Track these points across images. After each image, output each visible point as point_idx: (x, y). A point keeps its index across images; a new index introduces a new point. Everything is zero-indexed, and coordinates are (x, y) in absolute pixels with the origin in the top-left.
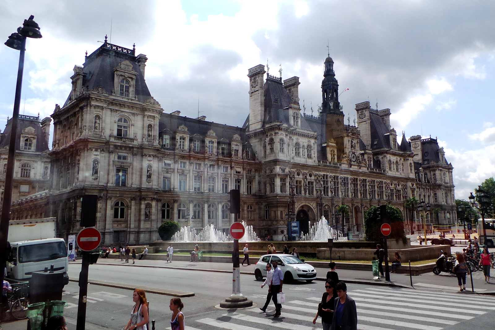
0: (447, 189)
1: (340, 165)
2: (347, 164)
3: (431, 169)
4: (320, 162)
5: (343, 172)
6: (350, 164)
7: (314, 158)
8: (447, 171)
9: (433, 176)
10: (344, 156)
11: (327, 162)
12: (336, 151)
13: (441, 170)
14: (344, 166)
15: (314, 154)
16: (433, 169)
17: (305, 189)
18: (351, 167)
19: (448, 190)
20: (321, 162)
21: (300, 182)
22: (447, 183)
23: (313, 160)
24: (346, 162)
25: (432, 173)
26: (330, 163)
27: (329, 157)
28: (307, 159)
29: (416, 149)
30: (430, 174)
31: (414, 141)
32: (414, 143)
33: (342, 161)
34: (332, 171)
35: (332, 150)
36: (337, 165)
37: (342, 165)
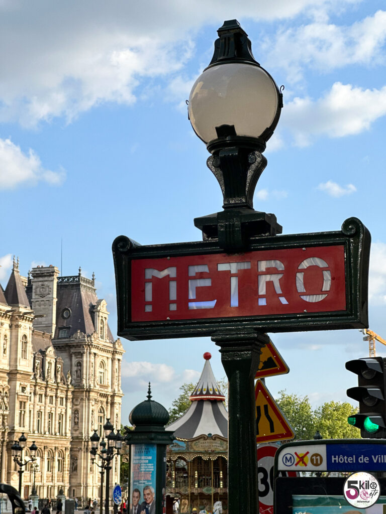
0: (105, 400)
3: (72, 350)
8: (108, 358)
9: (74, 369)
13: (95, 354)
16: (77, 350)
19: (107, 403)
22: (107, 387)
25: (75, 360)
29: (43, 299)
30: (69, 363)
31: (41, 279)
32: (40, 283)
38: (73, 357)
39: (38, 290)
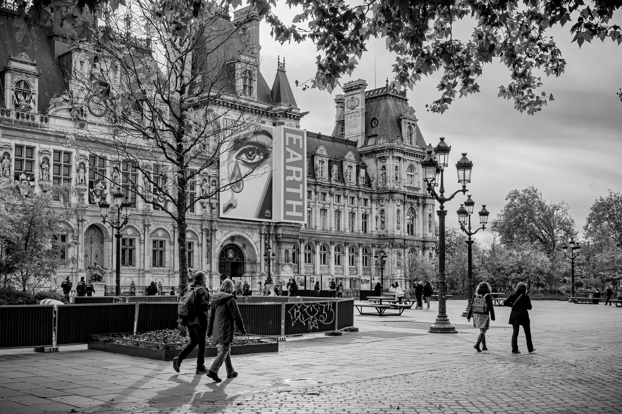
0: (415, 201)
1: (46, 121)
2: (70, 120)
3: (378, 155)
5: (52, 139)
6: (78, 119)
8: (417, 162)
9: (380, 172)
10: (61, 99)
12: (35, 85)
13: (400, 158)
14: (59, 125)
16: (382, 155)
18: (82, 126)
19: (418, 204)
22: (418, 189)
24: (67, 114)
25: (380, 165)
26: (5, 112)
27: (9, 97)
29: (354, 111)
30: (376, 168)
31: (350, 93)
32: (351, 97)
33: (50, 113)
34: (8, 132)
35: (18, 83)
36: (33, 119)
37: (51, 120)
38: (379, 162)
39: (349, 103)
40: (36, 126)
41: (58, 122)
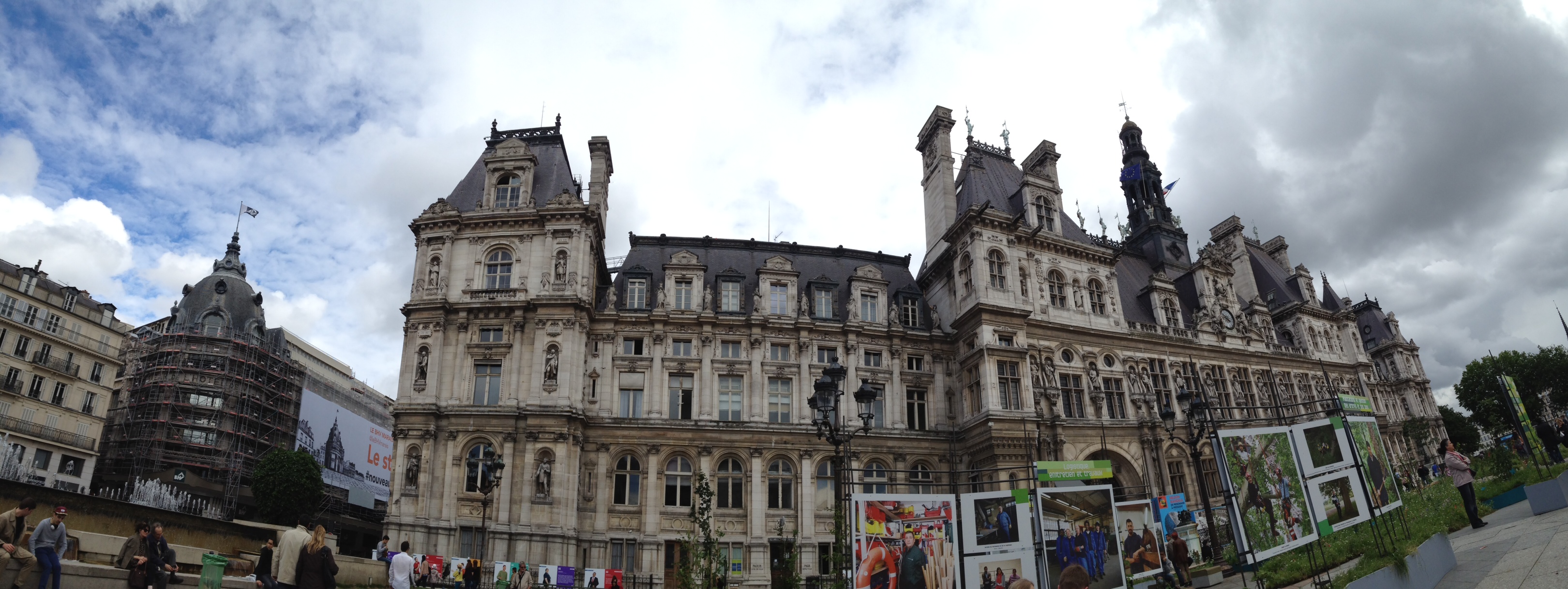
0: (1420, 387)
1: (1196, 336)
2: (1213, 333)
3: (1383, 354)
4: (1135, 327)
5: (1206, 354)
6: (1221, 332)
7: (1114, 315)
8: (1409, 355)
10: (1201, 314)
11: (1155, 327)
12: (1176, 301)
13: (1401, 352)
14: (1206, 339)
15: (1113, 304)
17: (1094, 400)
18: (1224, 340)
19: (1422, 389)
20: (1138, 327)
21: (1077, 378)
22: (1417, 377)
23: (1112, 320)
24: (1209, 329)
25: (1388, 361)
26: (1165, 329)
27: (1161, 316)
28: (1092, 316)
33: (1198, 327)
34: (1173, 350)
35: (1165, 301)
36: (1187, 335)
37: (1200, 335)
38: (1386, 359)
40: (1191, 342)
41: (1205, 336)
